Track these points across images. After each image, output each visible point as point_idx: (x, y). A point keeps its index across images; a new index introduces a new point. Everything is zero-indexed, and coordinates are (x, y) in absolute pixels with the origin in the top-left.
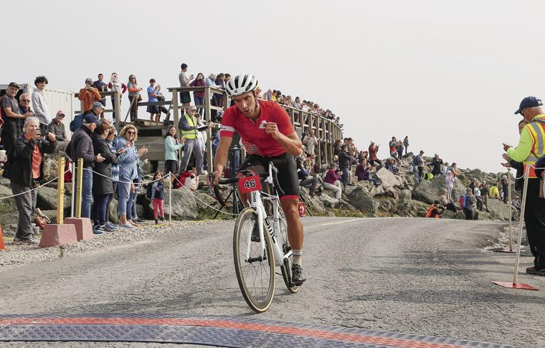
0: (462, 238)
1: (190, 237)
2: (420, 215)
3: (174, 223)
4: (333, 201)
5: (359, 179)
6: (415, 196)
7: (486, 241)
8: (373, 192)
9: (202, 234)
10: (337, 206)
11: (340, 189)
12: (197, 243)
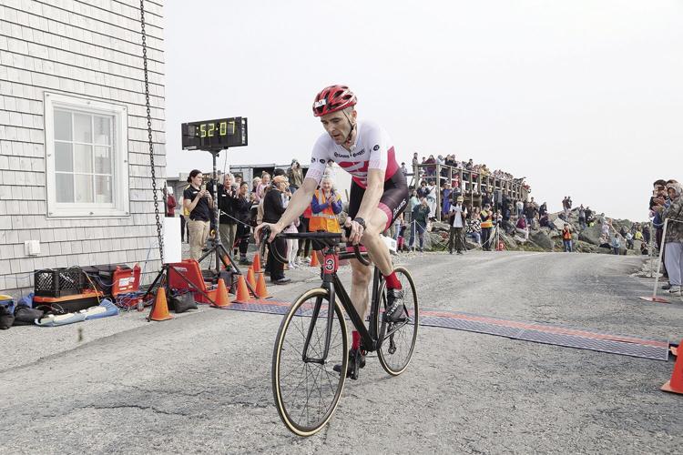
0: (616, 267)
1: (429, 262)
2: (584, 251)
3: (417, 253)
4: (523, 240)
5: (541, 226)
6: (581, 238)
8: (551, 235)
9: (437, 261)
10: (526, 244)
11: (528, 233)
12: (434, 266)
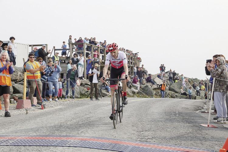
0: (189, 107)
1: (78, 105)
2: (172, 97)
3: (71, 100)
4: (136, 91)
5: (147, 82)
6: (170, 89)
7: (198, 108)
8: (153, 88)
9: (83, 105)
10: (138, 93)
11: (139, 86)
12: (80, 108)
